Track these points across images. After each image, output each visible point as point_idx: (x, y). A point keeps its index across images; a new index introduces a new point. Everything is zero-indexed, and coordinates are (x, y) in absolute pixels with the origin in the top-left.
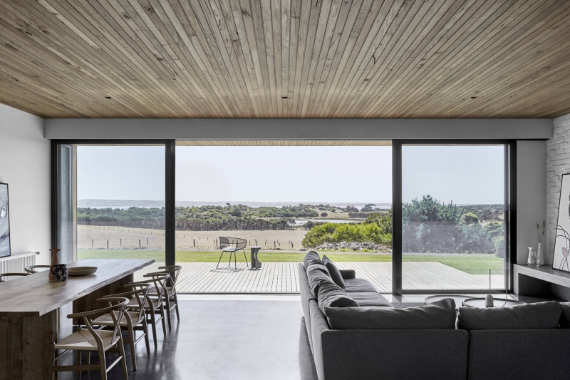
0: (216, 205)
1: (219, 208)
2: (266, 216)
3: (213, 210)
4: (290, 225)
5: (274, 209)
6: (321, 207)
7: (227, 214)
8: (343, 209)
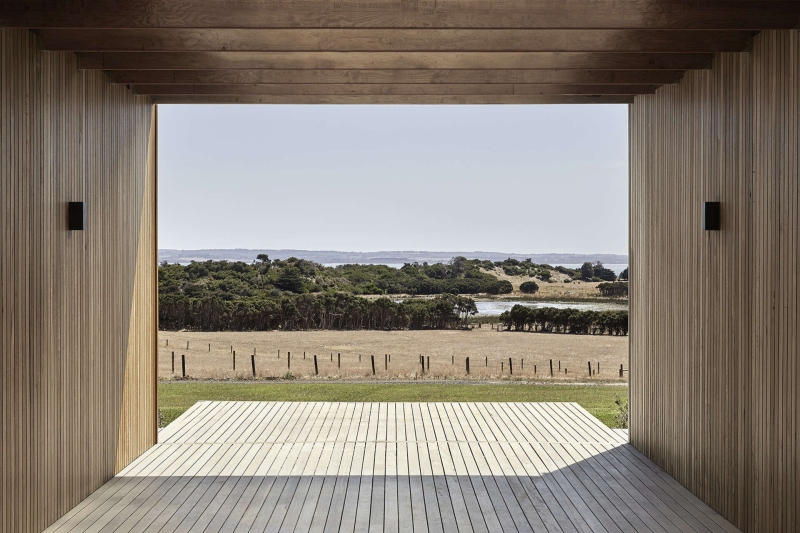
0: (232, 260)
1: (239, 267)
2: (369, 290)
3: (222, 273)
4: (462, 315)
5: (383, 272)
6: (511, 265)
7: (262, 286)
8: (570, 272)
